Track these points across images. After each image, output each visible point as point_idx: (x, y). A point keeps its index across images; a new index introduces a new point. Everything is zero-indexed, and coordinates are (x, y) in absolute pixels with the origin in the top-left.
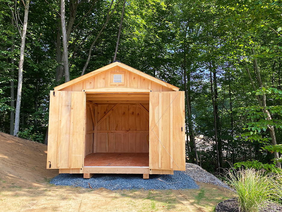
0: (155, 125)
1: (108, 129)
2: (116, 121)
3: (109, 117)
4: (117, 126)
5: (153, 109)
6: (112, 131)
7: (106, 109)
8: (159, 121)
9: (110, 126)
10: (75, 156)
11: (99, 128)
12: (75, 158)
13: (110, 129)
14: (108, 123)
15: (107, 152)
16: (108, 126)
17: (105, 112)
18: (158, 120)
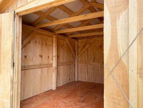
0: (119, 62)
1: (87, 61)
2: (93, 54)
3: (87, 50)
4: (95, 59)
5: (114, 21)
6: (90, 63)
7: (85, 44)
8: (128, 50)
9: (88, 58)
10: (2, 100)
11: (80, 60)
12: (2, 104)
13: (89, 61)
14: (86, 55)
15: (87, 81)
16: (87, 57)
17: (84, 46)
18: (126, 49)
